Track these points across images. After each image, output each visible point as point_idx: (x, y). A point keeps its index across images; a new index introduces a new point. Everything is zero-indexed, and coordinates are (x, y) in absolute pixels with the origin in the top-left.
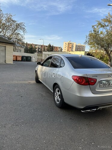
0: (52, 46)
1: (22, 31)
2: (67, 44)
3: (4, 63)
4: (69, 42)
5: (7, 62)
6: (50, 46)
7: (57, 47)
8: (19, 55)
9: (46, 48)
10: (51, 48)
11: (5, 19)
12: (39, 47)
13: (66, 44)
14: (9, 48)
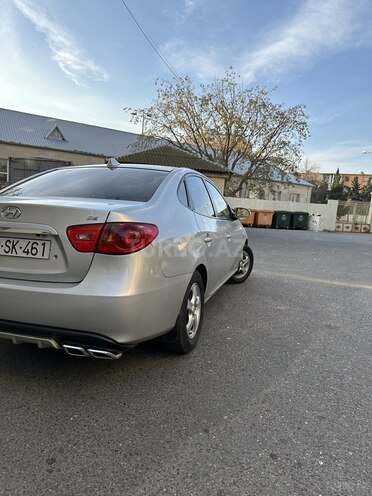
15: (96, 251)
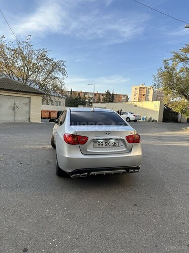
0: (112, 93)
1: (61, 74)
2: (138, 89)
3: (28, 122)
4: (141, 86)
5: (32, 121)
6: (108, 93)
7: (120, 95)
8: (53, 110)
9: (102, 97)
10: (110, 98)
11: (36, 57)
12: (91, 96)
13: (136, 89)
14: (36, 100)
15: (133, 143)
